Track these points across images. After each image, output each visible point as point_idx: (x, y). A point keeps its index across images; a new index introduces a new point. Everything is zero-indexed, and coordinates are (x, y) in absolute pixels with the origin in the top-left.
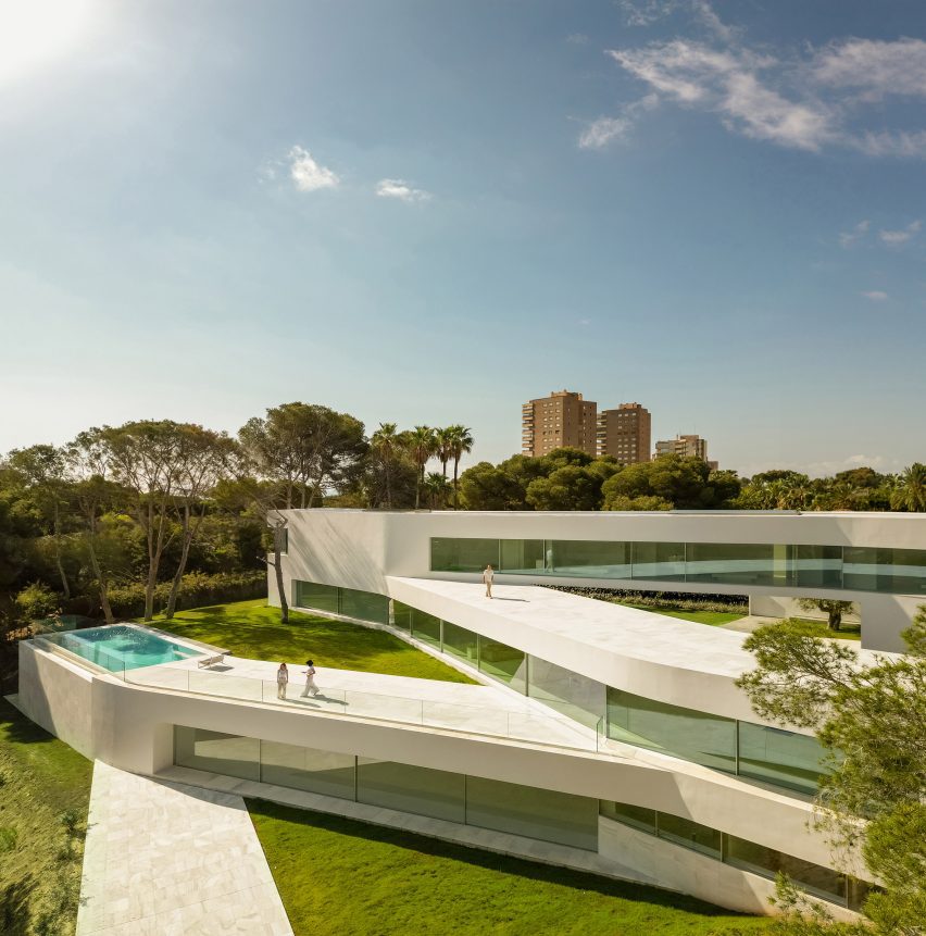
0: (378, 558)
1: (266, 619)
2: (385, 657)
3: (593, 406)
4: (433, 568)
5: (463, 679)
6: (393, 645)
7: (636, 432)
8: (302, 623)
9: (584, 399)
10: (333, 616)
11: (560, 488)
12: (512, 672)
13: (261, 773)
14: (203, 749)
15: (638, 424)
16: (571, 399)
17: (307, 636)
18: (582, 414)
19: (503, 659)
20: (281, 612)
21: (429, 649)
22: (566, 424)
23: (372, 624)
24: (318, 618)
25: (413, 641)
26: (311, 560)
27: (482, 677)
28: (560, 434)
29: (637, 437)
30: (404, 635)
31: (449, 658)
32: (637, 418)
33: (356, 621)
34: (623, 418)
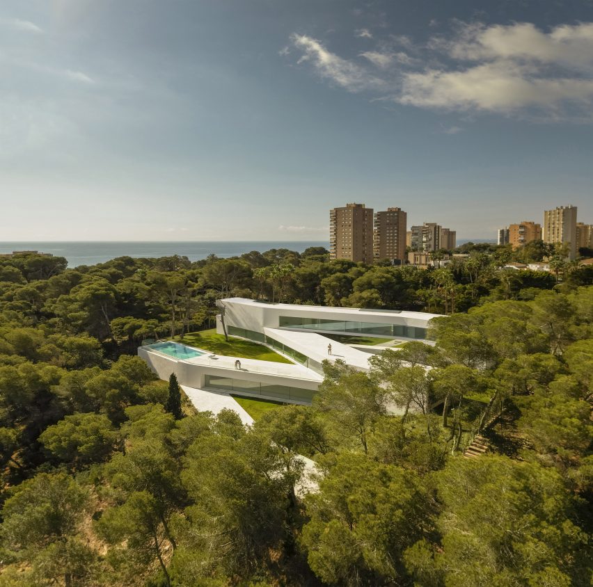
0: (261, 321)
1: (218, 339)
2: (265, 355)
3: (371, 211)
4: (280, 326)
5: (290, 363)
6: (267, 351)
7: (397, 224)
8: (232, 341)
9: (366, 207)
10: (244, 339)
11: (335, 283)
12: (305, 361)
13: (232, 388)
14: (212, 382)
15: (398, 220)
16: (358, 208)
17: (236, 347)
18: (364, 215)
19: (302, 358)
20: (225, 338)
21: (279, 352)
22: (355, 222)
23: (259, 343)
24: (238, 339)
25: (274, 350)
26: (235, 320)
27: (295, 362)
28: (352, 226)
29: (398, 227)
30: (271, 347)
31: (286, 356)
32: (398, 216)
33: (252, 341)
34: (389, 216)
